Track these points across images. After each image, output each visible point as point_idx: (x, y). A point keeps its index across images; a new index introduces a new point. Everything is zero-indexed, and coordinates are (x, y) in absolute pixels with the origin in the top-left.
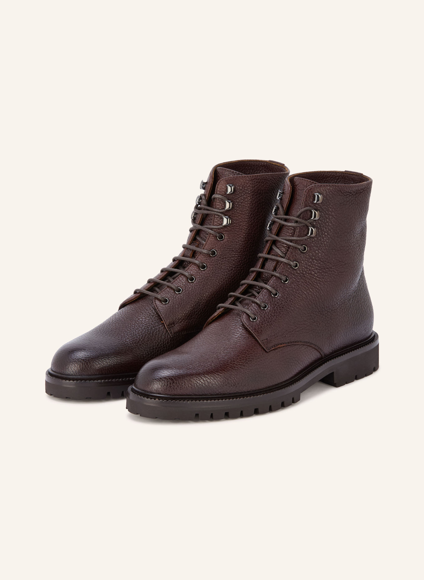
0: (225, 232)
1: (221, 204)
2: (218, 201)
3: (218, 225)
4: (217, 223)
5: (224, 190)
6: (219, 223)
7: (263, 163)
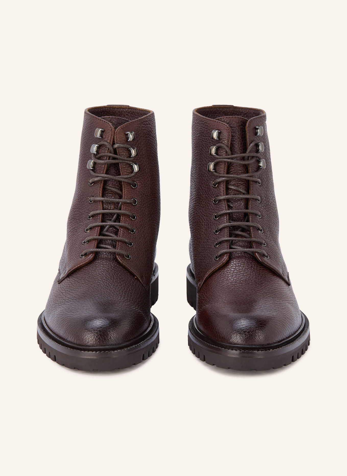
0: (136, 179)
1: (125, 153)
2: (121, 151)
3: (128, 174)
4: (127, 172)
5: (123, 139)
6: (128, 172)
7: (102, 109)
